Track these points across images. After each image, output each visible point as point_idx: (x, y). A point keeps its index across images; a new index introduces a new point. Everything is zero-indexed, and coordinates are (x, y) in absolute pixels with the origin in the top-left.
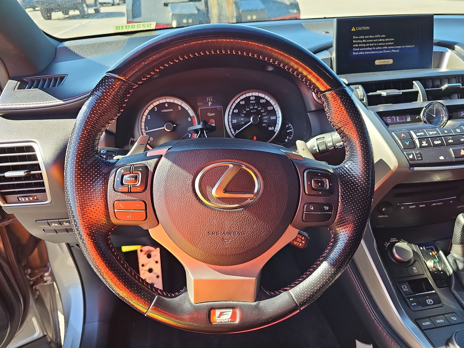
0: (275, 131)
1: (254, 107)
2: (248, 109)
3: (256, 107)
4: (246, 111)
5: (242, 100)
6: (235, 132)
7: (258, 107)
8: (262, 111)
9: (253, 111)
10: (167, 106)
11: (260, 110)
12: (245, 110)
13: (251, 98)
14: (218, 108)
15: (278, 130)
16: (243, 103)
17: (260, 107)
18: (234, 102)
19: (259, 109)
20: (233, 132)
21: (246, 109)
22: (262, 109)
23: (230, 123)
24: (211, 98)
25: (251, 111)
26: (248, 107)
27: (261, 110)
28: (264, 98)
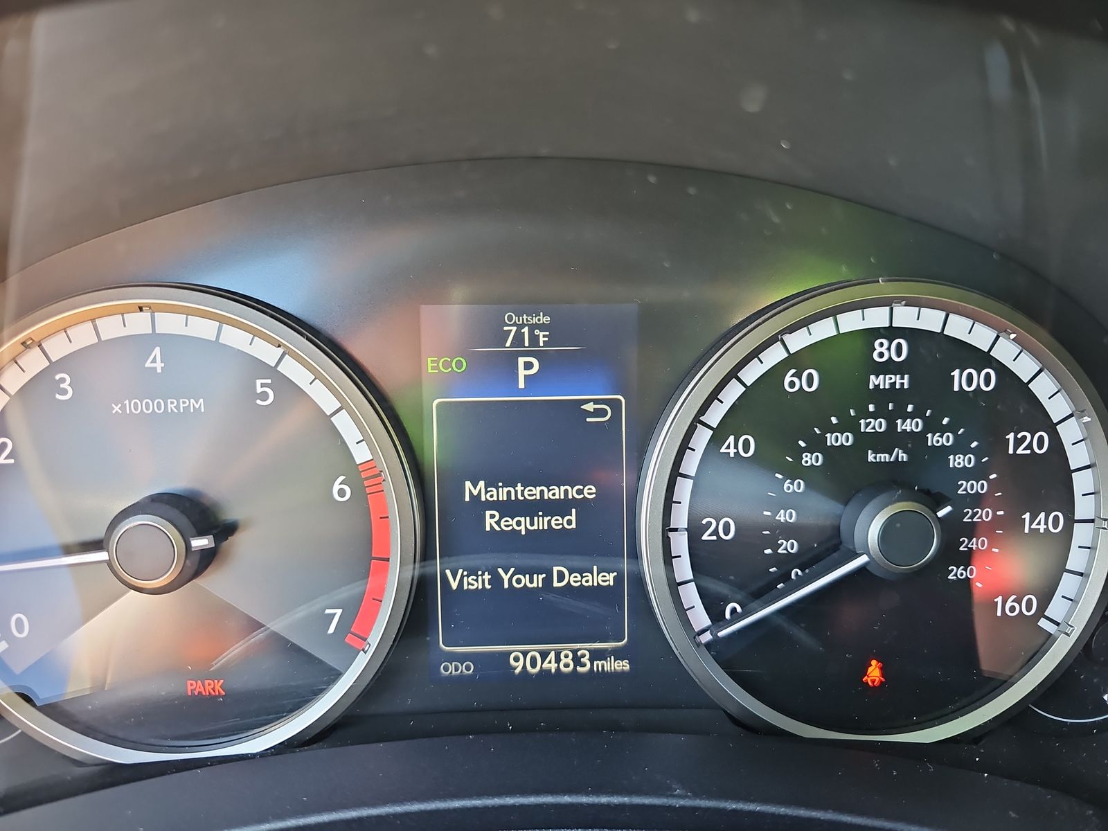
0: (1043, 623)
1: (892, 426)
2: (845, 439)
3: (911, 426)
4: (829, 452)
5: (795, 361)
6: (717, 617)
7: (933, 426)
8: (958, 461)
9: (883, 457)
10: (159, 366)
11: (944, 451)
12: (817, 444)
13: (883, 350)
14: (590, 407)
15: (1079, 622)
16: (807, 382)
17: (943, 430)
18: (733, 374)
19: (934, 440)
20: (700, 618)
21: (830, 439)
22: (960, 447)
23: (680, 544)
24: (542, 327)
25: (871, 458)
26: (849, 425)
27: (954, 450)
28: (982, 359)
